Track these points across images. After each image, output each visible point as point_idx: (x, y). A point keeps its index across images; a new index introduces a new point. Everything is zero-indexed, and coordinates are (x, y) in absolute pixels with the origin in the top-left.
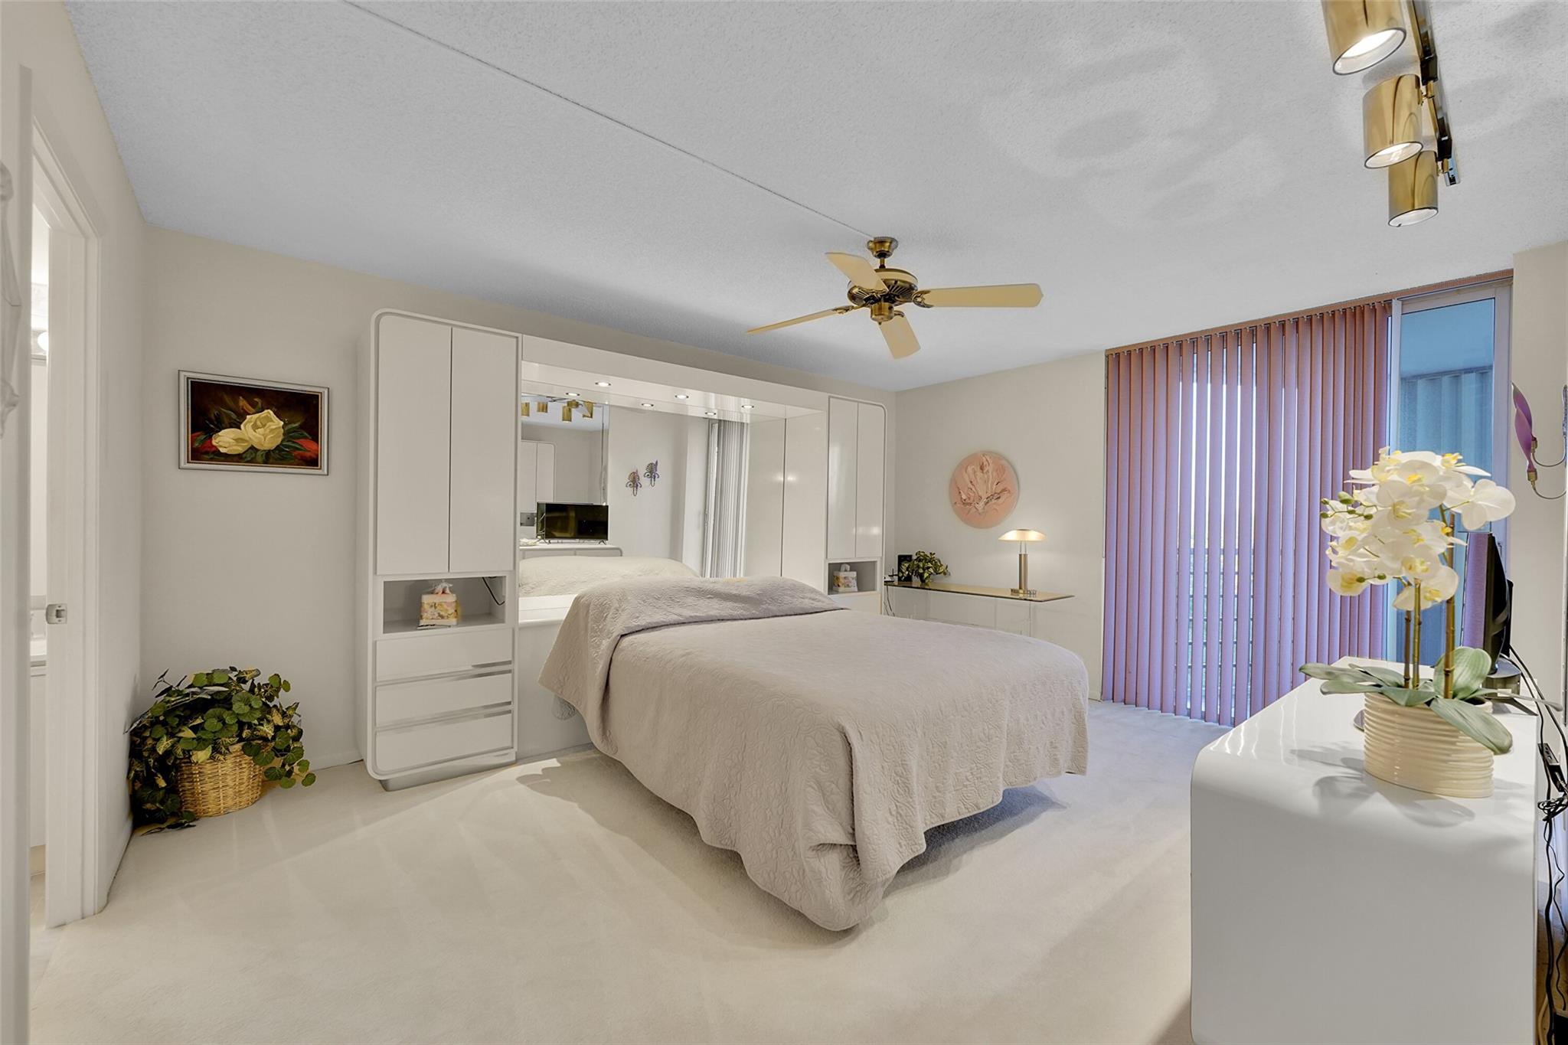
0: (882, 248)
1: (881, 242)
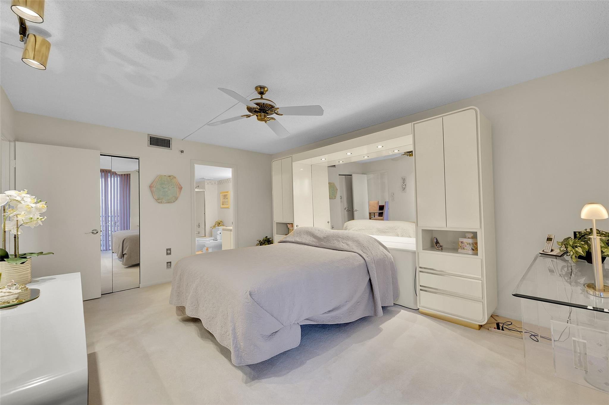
0: (261, 91)
1: (261, 87)
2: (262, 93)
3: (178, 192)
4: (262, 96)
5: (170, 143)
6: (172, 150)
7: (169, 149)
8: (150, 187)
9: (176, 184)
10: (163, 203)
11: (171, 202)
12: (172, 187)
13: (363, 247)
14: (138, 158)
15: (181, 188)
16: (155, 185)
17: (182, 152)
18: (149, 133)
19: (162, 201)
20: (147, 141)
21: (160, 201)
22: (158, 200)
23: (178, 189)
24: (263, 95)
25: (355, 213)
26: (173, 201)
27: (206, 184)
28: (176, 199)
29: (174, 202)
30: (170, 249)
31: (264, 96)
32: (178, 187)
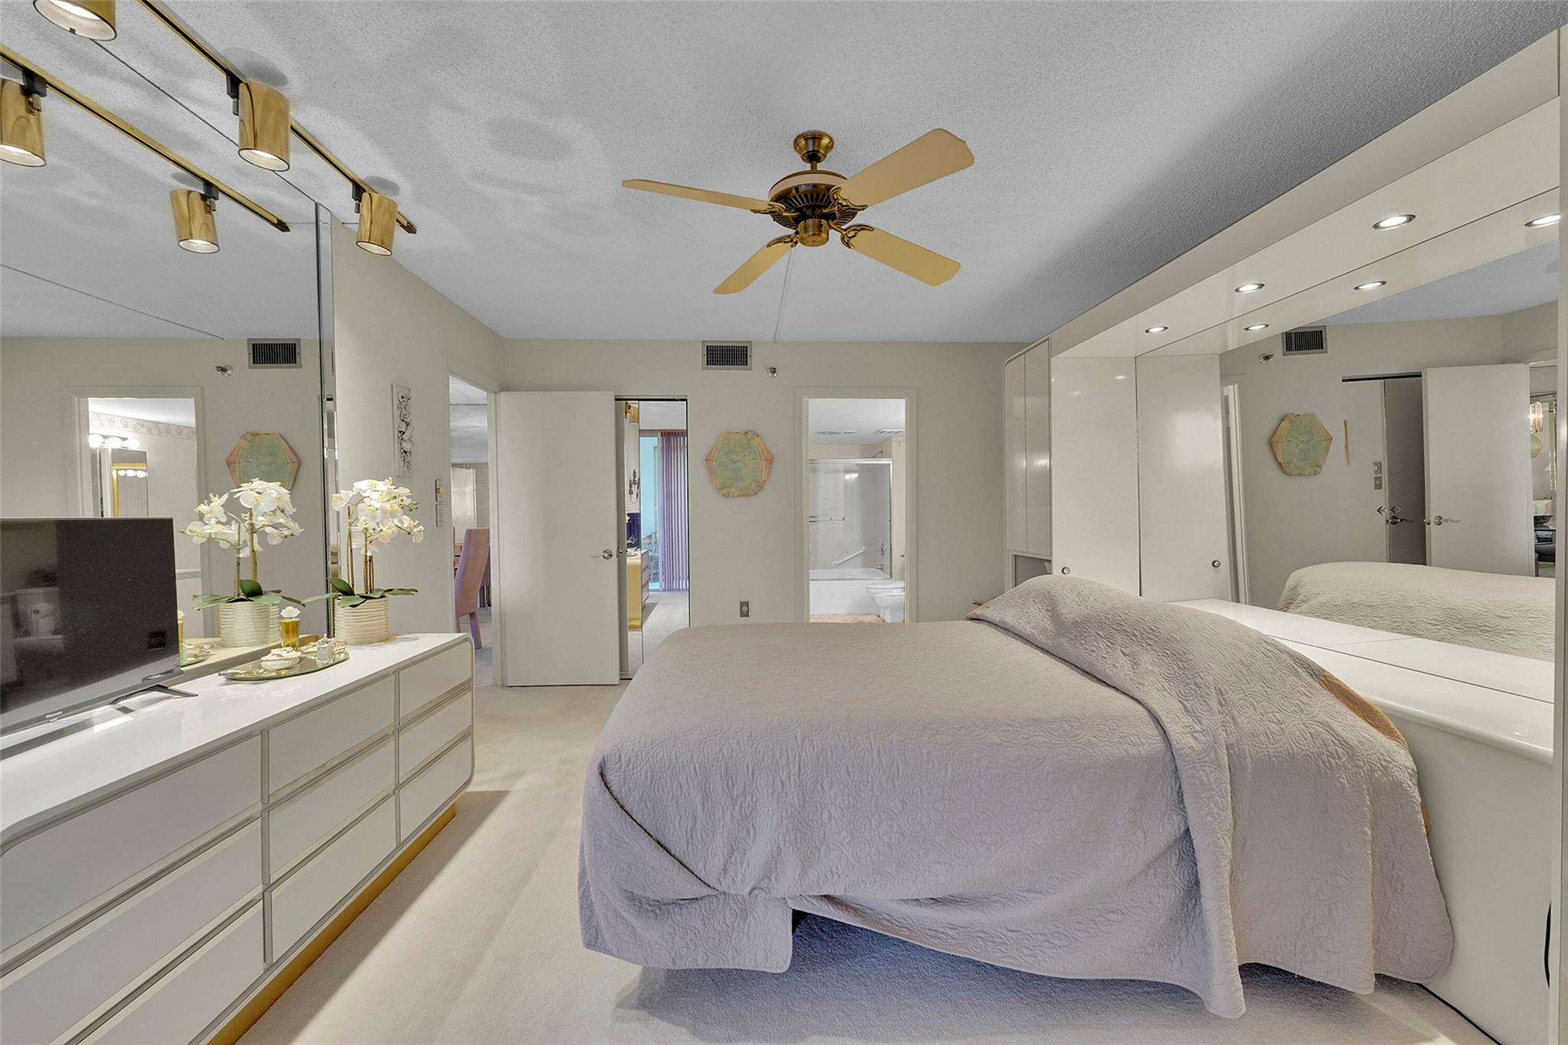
0: (813, 148)
1: (816, 137)
2: (813, 157)
3: (764, 470)
4: (814, 167)
5: (747, 354)
6: (751, 369)
7: (746, 370)
8: (706, 460)
9: (760, 451)
10: (733, 496)
11: (750, 495)
12: (751, 458)
13: (1196, 684)
14: (685, 398)
15: (770, 461)
16: (716, 456)
17: (773, 371)
18: (704, 339)
19: (729, 492)
20: (700, 356)
21: (725, 491)
22: (721, 489)
23: (764, 462)
24: (818, 165)
25: (1434, 533)
26: (752, 492)
27: (894, 444)
28: (760, 486)
29: (755, 494)
30: (747, 604)
31: (820, 166)
32: (763, 458)
